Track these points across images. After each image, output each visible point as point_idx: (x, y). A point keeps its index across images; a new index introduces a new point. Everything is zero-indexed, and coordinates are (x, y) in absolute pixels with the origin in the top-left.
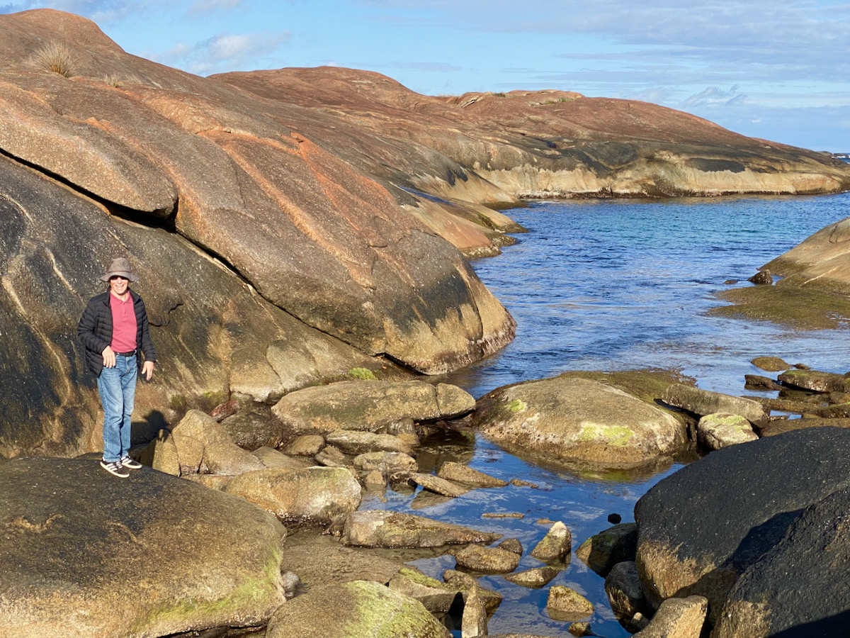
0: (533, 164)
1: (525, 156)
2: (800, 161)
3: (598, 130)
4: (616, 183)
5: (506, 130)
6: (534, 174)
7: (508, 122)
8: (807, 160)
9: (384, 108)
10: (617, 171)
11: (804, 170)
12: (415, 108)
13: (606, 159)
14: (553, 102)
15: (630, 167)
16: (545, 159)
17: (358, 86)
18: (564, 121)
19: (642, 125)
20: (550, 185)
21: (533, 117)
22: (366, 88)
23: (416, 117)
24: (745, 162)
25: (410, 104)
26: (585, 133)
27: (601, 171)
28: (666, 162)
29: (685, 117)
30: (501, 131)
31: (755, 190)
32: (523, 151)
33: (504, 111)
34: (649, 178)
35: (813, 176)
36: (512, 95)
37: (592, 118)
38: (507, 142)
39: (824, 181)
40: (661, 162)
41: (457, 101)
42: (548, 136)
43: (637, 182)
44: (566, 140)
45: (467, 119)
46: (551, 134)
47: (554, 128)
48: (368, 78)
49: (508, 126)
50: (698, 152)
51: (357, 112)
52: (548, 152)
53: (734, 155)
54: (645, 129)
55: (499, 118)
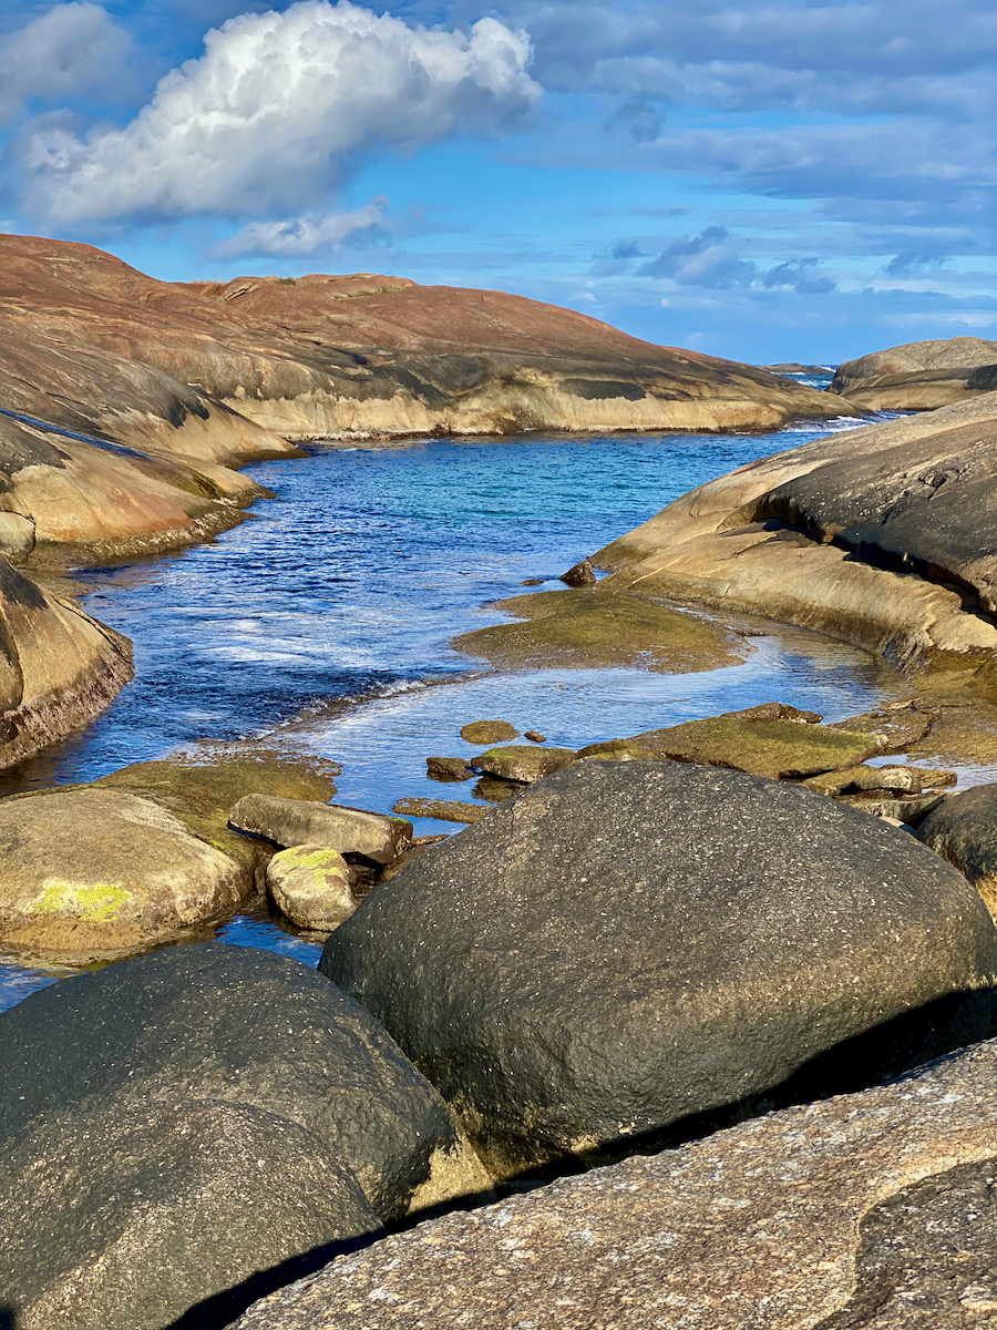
0: (328, 389)
1: (315, 378)
2: (729, 382)
3: (435, 337)
4: (456, 417)
5: (291, 337)
6: (330, 405)
7: (295, 323)
8: (739, 379)
9: (94, 302)
10: (459, 399)
11: (732, 395)
12: (147, 301)
13: (442, 382)
14: (368, 294)
15: (478, 393)
16: (346, 382)
17: (54, 266)
18: (381, 322)
19: (501, 329)
20: (355, 422)
21: (335, 317)
22: (67, 269)
23: (145, 316)
24: (646, 385)
25: (140, 296)
26: (412, 342)
27: (435, 399)
28: (531, 385)
29: (565, 317)
30: (283, 338)
31: (660, 426)
32: (312, 370)
33: (290, 306)
34: (506, 410)
35: (743, 405)
36: (306, 283)
37: (425, 318)
38: (288, 355)
39: (758, 411)
40: (524, 385)
41: (218, 290)
42: (355, 345)
43: (488, 415)
44: (381, 352)
45: (230, 319)
46: (361, 342)
47: (367, 333)
48: (71, 254)
49: (297, 331)
50: (577, 370)
51: (47, 308)
52: (352, 372)
53: (630, 375)
54: (506, 334)
55: (283, 317)
